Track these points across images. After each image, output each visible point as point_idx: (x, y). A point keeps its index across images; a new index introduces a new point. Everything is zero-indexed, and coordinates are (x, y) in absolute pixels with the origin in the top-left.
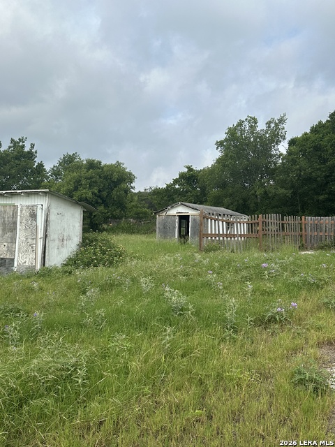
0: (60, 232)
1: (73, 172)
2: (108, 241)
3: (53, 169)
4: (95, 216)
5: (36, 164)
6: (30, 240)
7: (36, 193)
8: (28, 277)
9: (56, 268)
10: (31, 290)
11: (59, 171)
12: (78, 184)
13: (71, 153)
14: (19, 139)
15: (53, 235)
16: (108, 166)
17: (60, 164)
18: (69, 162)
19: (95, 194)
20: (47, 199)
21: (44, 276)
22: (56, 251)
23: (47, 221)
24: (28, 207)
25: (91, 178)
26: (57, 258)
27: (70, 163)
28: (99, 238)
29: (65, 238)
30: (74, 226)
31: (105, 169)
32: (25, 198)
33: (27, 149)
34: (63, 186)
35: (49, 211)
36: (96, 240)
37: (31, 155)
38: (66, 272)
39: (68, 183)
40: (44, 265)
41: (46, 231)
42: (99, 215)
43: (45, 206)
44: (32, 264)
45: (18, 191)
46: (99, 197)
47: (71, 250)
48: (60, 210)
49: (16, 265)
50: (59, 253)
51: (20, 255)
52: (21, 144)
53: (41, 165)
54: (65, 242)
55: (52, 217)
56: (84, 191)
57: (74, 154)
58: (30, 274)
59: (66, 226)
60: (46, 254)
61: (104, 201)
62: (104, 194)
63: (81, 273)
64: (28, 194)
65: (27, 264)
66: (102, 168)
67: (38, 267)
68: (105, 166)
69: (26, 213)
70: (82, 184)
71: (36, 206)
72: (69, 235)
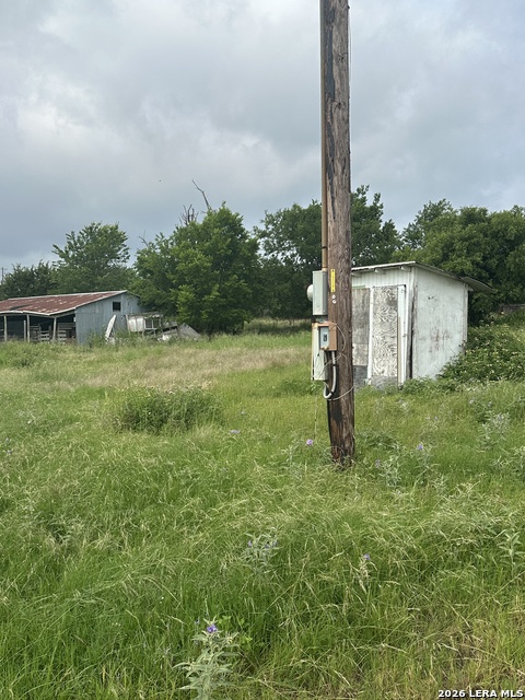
0: (432, 326)
1: (440, 230)
2: (511, 339)
3: (408, 230)
4: (477, 300)
5: (382, 225)
6: (388, 339)
7: (397, 268)
8: (389, 394)
9: (429, 381)
10: (399, 412)
11: (418, 232)
12: (448, 250)
13: (436, 202)
14: (358, 190)
15: (423, 331)
16: (499, 216)
17: (419, 221)
18: (433, 216)
19: (477, 264)
20: (413, 275)
21: (412, 392)
22: (428, 355)
23: (413, 309)
24: (384, 289)
25: (470, 238)
26: (430, 366)
27: (435, 216)
28: (497, 334)
29: (441, 335)
30: (454, 317)
31: (493, 221)
32: (379, 277)
33: (369, 203)
34: (425, 255)
35: (415, 294)
36: (491, 338)
37: (375, 212)
38: (445, 388)
39: (433, 250)
40: (411, 376)
41: (412, 324)
42: (485, 298)
43: (410, 288)
44: (393, 374)
45: (370, 267)
46: (484, 268)
47: (451, 354)
48: (432, 292)
49: (369, 376)
50: (433, 359)
51: (376, 361)
52: (360, 196)
53: (390, 226)
54: (441, 341)
55: (420, 304)
56: (459, 260)
57: (441, 203)
58: (392, 389)
59: (441, 317)
60: (414, 360)
61: (492, 275)
62: (493, 262)
63: (473, 390)
64: (384, 271)
65: (385, 374)
66: (489, 220)
67: (403, 379)
68: (494, 215)
69: (382, 299)
70: (454, 250)
71: (396, 287)
72: (446, 331)
